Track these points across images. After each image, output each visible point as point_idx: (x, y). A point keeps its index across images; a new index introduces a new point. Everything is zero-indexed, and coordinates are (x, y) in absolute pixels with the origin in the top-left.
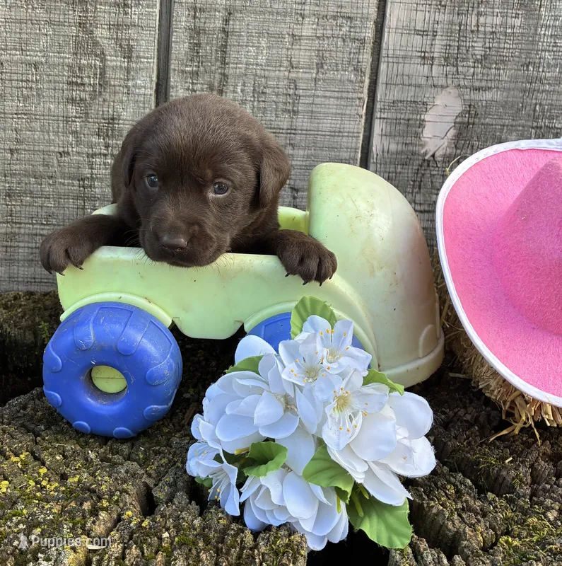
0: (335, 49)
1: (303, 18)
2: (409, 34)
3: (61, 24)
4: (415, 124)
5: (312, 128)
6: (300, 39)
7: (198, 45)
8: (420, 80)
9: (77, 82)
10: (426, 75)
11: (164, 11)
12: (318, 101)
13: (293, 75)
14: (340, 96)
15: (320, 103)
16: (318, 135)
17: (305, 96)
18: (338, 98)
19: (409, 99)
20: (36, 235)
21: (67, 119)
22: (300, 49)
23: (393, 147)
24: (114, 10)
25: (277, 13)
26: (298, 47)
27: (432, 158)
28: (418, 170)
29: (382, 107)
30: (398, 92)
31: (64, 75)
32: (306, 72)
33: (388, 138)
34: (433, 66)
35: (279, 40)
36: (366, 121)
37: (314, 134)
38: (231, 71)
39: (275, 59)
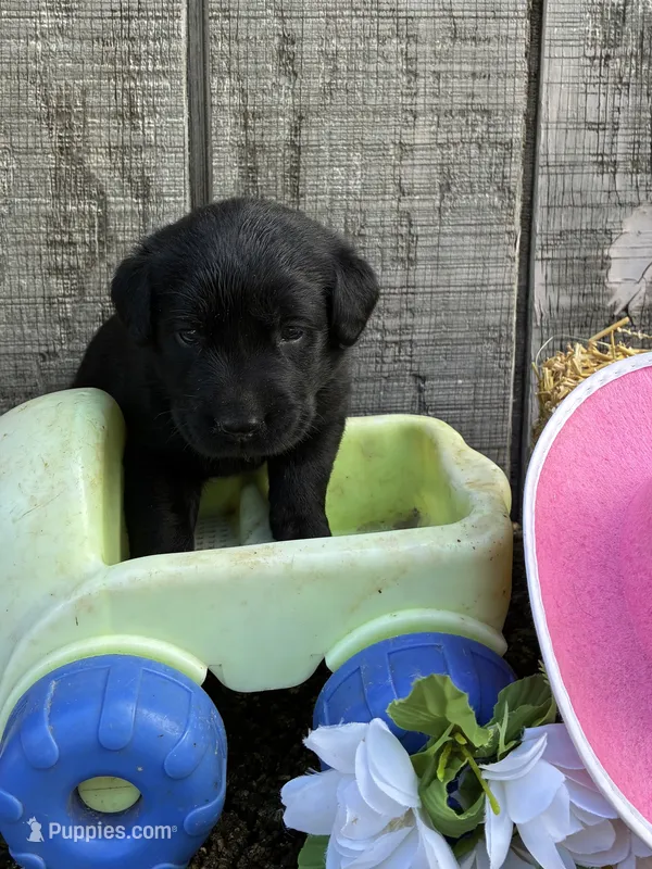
0: (466, 161)
1: (415, 117)
2: (577, 129)
3: (28, 151)
4: (596, 263)
5: (439, 283)
6: (412, 150)
7: (254, 169)
8: (598, 198)
9: (62, 241)
10: (607, 189)
11: (196, 119)
12: (446, 241)
13: (404, 205)
14: (478, 231)
15: (448, 243)
17: (426, 236)
18: (475, 234)
19: (584, 228)
21: (49, 300)
22: (414, 165)
23: (565, 301)
24: (114, 123)
25: (374, 112)
26: (410, 162)
27: (624, 314)
29: (544, 242)
30: (567, 218)
31: (40, 232)
32: (424, 200)
33: (556, 288)
34: (617, 175)
35: (380, 153)
36: (520, 263)
37: (444, 292)
38: (309, 207)
39: (376, 182)
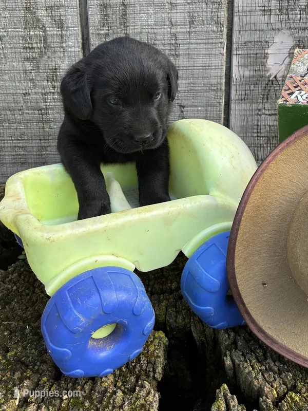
0: (201, 10)
3: (14, 9)
4: (261, 56)
5: (190, 65)
6: (176, 6)
7: (107, 15)
8: (262, 27)
9: (29, 47)
10: (266, 22)
13: (173, 31)
14: (207, 42)
15: (193, 47)
16: (194, 69)
17: (183, 44)
18: (205, 43)
19: (256, 40)
20: (15, 147)
21: (25, 71)
22: (177, 12)
23: (247, 73)
26: (175, 11)
27: (274, 79)
28: (265, 87)
29: (237, 47)
30: (248, 35)
31: (20, 43)
32: (182, 28)
33: (243, 67)
34: (271, 16)
35: (162, 7)
36: (227, 57)
37: (191, 69)
38: (131, 31)
39: (160, 20)
